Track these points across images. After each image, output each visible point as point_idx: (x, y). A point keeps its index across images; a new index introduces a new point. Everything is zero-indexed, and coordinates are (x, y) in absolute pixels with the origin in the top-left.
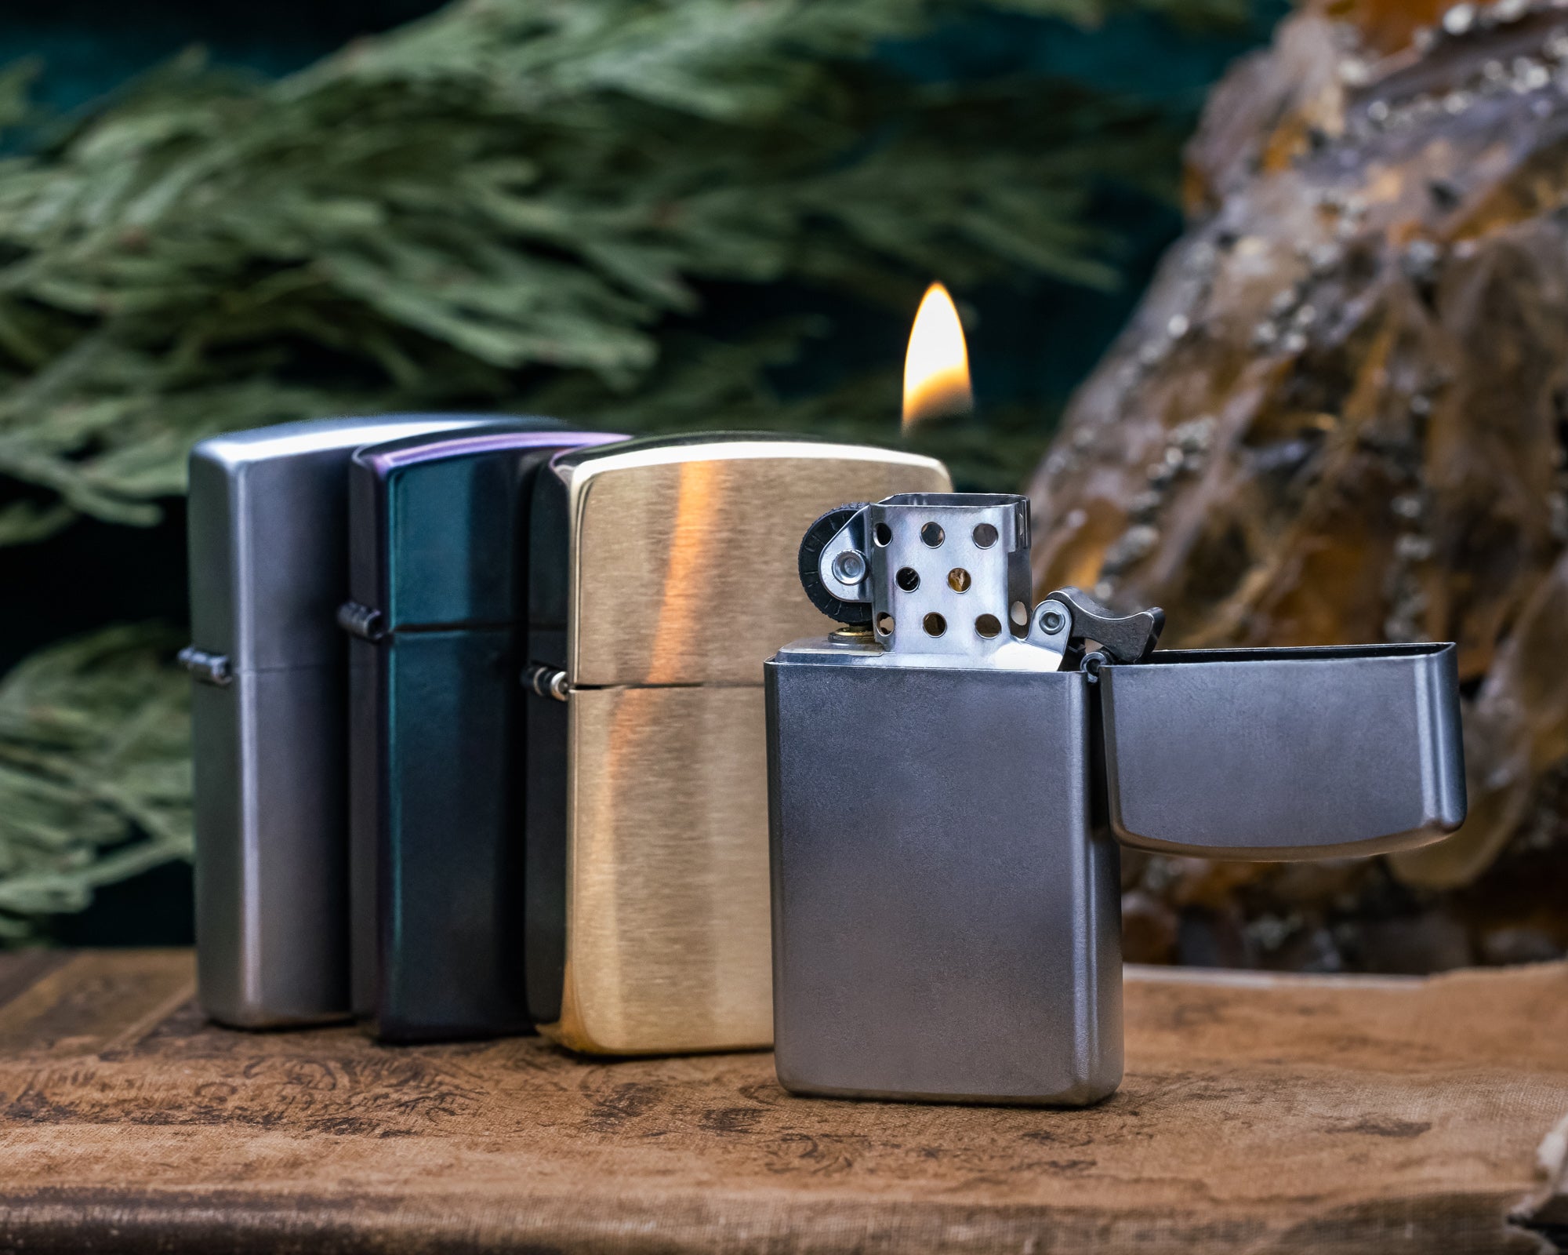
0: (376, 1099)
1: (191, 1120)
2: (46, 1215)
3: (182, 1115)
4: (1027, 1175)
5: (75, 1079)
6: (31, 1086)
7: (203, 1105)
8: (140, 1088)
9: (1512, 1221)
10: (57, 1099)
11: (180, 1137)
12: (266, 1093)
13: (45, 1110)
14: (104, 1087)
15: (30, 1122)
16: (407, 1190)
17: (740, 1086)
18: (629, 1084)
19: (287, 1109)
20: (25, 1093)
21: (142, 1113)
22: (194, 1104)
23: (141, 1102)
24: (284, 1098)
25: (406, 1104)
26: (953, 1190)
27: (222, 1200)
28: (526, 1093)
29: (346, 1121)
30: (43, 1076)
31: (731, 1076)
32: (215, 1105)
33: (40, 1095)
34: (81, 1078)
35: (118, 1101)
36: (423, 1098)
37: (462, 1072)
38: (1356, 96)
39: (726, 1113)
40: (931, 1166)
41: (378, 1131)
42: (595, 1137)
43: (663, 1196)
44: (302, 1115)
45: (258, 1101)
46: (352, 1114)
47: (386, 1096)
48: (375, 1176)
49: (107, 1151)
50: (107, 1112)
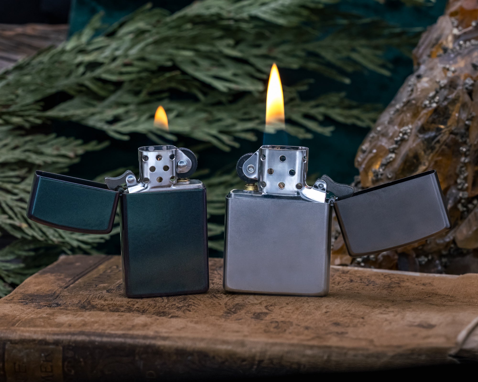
0: (172, 305)
1: (124, 311)
2: (80, 338)
3: (122, 309)
4: (329, 336)
5: (99, 297)
6: (87, 299)
7: (129, 306)
8: (114, 301)
9: (450, 356)
10: (93, 303)
11: (119, 316)
12: (145, 303)
13: (89, 306)
14: (105, 300)
15: (84, 310)
16: (171, 335)
17: (265, 305)
18: (237, 304)
19: (149, 308)
20: (86, 301)
21: (113, 308)
22: (127, 306)
23: (114, 305)
24: (149, 304)
25: (178, 308)
26: (308, 340)
27: (124, 336)
28: (211, 305)
29: (163, 312)
30: (91, 296)
31: (264, 302)
32: (131, 306)
33: (89, 302)
34: (100, 297)
35: (108, 304)
36: (184, 306)
37: (196, 299)
38: (456, 38)
39: (259, 314)
40: (306, 332)
41: (170, 316)
42: (223, 319)
43: (234, 339)
44: (152, 310)
45: (143, 305)
46: (165, 310)
47: (175, 305)
48: (164, 330)
49: (100, 320)
50: (104, 307)
